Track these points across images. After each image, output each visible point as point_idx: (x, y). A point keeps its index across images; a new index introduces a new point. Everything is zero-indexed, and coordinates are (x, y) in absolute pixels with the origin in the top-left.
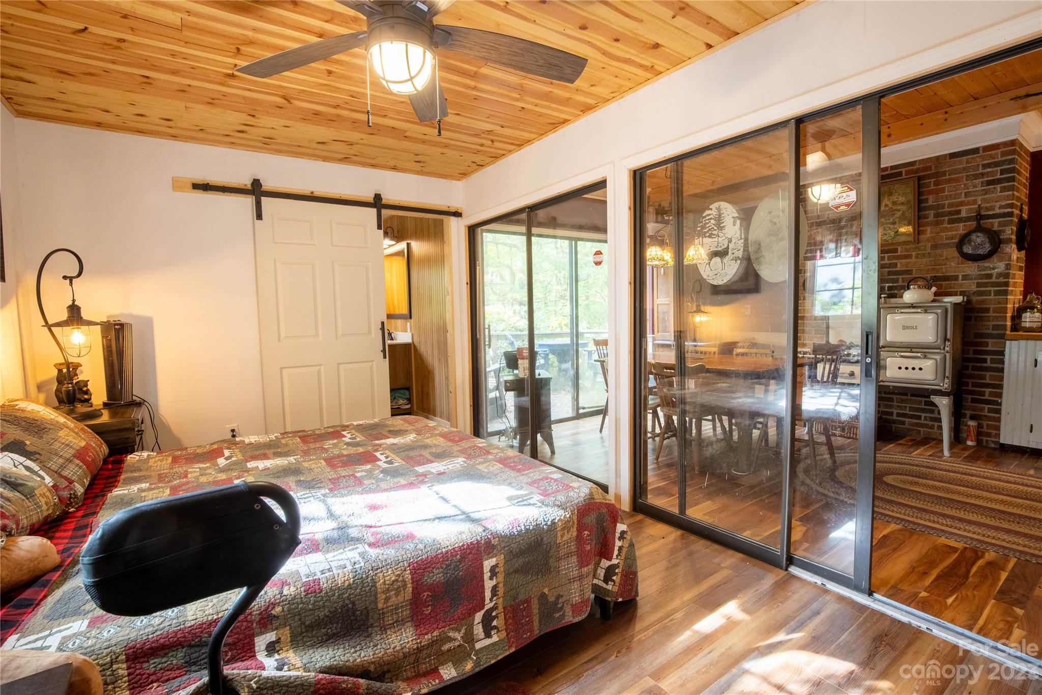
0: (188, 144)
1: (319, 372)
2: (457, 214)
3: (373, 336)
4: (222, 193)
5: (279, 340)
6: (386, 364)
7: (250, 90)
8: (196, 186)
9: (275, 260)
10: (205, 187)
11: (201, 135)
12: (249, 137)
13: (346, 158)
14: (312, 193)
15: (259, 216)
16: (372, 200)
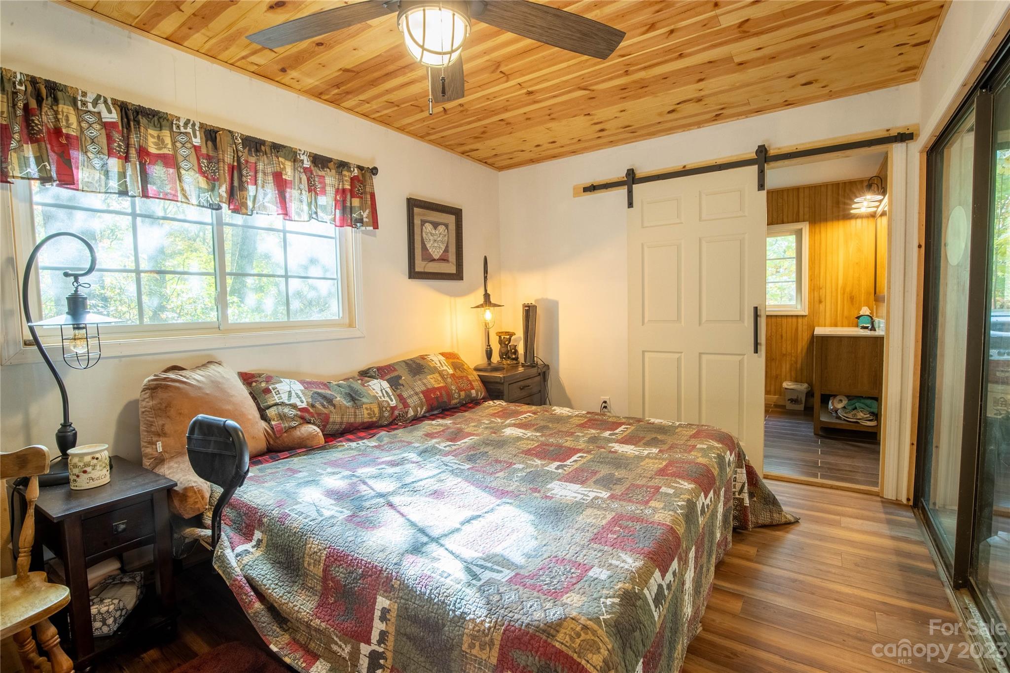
0: (585, 154)
1: (679, 360)
2: (905, 137)
3: (746, 324)
4: (605, 190)
5: (643, 323)
6: (760, 362)
7: (555, 96)
8: (587, 189)
9: (642, 245)
10: (592, 188)
11: (582, 145)
12: (610, 133)
13: (717, 115)
14: (684, 167)
15: (630, 205)
16: (754, 156)
